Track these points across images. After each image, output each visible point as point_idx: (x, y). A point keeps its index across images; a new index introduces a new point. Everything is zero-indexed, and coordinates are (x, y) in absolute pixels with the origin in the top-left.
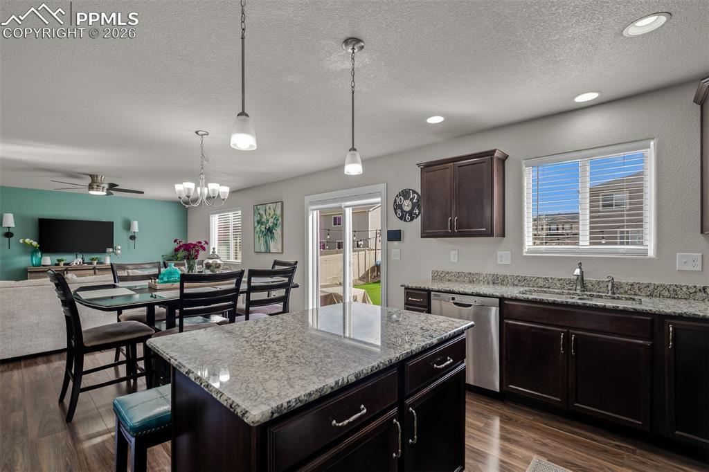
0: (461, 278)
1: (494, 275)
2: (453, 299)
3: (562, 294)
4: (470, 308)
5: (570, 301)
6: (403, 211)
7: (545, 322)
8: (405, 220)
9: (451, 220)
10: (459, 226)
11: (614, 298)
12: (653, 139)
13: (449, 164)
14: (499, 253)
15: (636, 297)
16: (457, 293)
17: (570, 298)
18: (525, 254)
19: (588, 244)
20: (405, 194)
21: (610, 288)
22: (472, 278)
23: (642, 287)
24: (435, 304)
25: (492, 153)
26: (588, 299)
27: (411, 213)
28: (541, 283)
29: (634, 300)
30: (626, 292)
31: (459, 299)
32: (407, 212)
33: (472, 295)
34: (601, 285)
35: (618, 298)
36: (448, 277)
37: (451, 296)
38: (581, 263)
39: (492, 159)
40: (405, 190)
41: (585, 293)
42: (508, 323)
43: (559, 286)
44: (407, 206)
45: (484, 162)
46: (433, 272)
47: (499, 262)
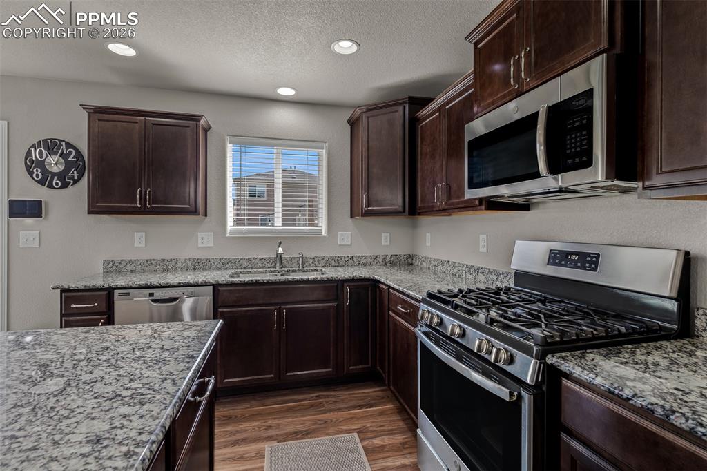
0: (151, 267)
1: (194, 260)
2: (151, 295)
3: (264, 273)
4: (175, 303)
5: (273, 278)
6: (45, 171)
7: (261, 302)
8: (50, 186)
9: (141, 191)
10: (154, 200)
11: (304, 271)
12: (325, 142)
13: (138, 118)
14: (200, 234)
15: (318, 268)
16: (157, 287)
17: (273, 276)
18: (228, 235)
19: (281, 225)
20: (51, 145)
21: (300, 262)
22: (166, 266)
23: (320, 259)
24: (120, 305)
25: (197, 118)
26: (287, 275)
27: (62, 176)
28: (244, 264)
29: (317, 270)
30: (310, 265)
31: (159, 294)
32: (54, 174)
33: (179, 286)
34: (294, 261)
35: (307, 271)
36: (130, 267)
37: (148, 291)
38: (281, 243)
39: (197, 126)
40: (51, 140)
41: (283, 269)
42: (223, 312)
43: (261, 265)
44: (54, 164)
45: (188, 127)
46: (106, 263)
47: (200, 245)
